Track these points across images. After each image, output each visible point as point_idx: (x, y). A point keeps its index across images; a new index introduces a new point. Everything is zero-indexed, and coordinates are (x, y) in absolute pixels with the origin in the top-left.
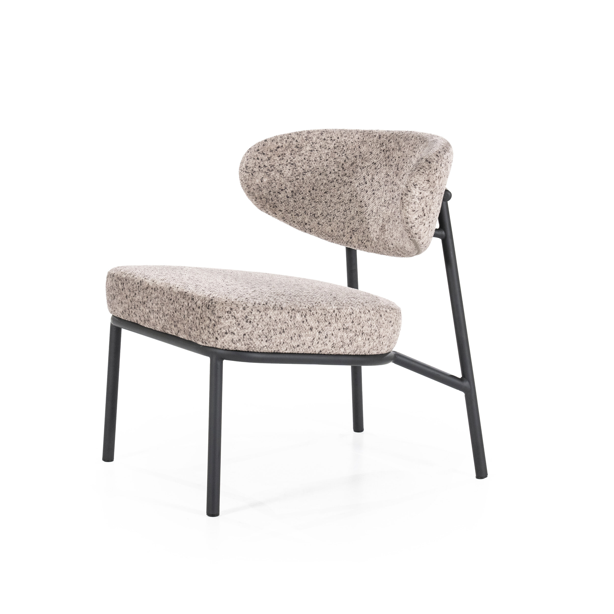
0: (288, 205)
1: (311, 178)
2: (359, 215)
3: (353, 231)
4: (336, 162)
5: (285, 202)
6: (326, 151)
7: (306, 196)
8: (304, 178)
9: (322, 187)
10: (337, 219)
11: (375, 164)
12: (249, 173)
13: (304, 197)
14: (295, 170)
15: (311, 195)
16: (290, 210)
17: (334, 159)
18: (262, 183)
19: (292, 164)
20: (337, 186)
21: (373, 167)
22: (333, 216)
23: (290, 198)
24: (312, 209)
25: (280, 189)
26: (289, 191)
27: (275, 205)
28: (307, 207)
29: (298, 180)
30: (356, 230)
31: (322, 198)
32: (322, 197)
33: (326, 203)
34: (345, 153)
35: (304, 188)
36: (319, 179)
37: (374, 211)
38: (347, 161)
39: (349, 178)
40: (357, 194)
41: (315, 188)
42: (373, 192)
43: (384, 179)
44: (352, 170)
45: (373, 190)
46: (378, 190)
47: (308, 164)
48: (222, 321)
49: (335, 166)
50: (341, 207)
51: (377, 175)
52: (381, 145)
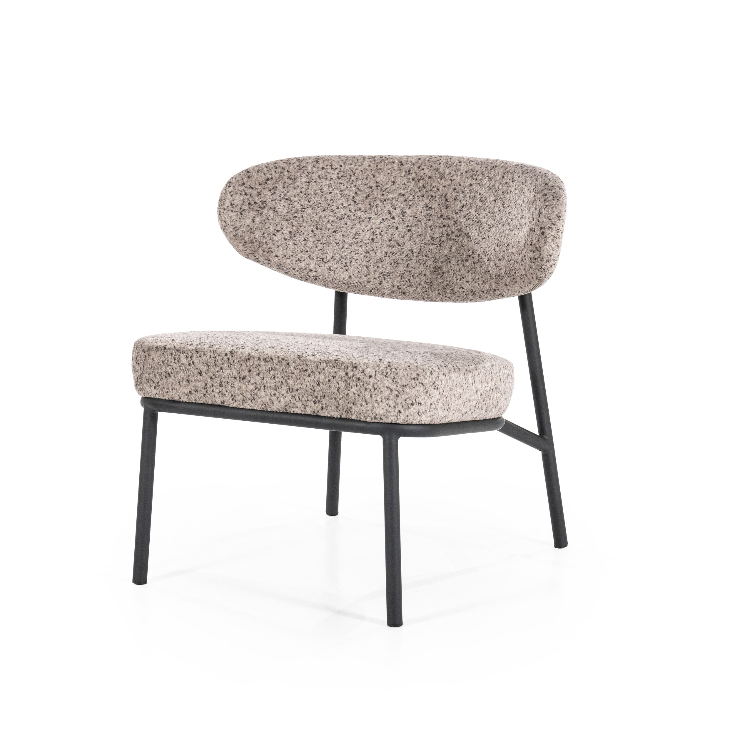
0: (286, 249)
1: (313, 215)
2: (391, 256)
3: (383, 275)
4: (343, 195)
5: (282, 246)
6: (328, 182)
7: (309, 237)
8: (304, 216)
9: (329, 226)
10: (356, 263)
11: (403, 195)
12: (237, 212)
13: (306, 239)
14: (291, 206)
15: (315, 235)
16: (289, 255)
17: (340, 191)
18: (253, 224)
19: (287, 199)
20: (350, 223)
21: (402, 199)
22: (350, 260)
23: (288, 241)
24: (319, 252)
25: (275, 230)
26: (286, 231)
27: (270, 249)
28: (312, 250)
29: (297, 219)
30: (388, 274)
31: (331, 238)
32: (330, 238)
33: (338, 245)
34: (354, 184)
35: (304, 227)
36: (323, 216)
37: (415, 251)
38: (359, 193)
39: (366, 213)
40: (382, 231)
41: (319, 227)
42: (408, 228)
43: (425, 213)
44: (368, 203)
45: (408, 226)
46: (416, 225)
47: (306, 199)
48: (407, 390)
49: (343, 199)
50: (360, 248)
51: (409, 208)
52: (408, 173)
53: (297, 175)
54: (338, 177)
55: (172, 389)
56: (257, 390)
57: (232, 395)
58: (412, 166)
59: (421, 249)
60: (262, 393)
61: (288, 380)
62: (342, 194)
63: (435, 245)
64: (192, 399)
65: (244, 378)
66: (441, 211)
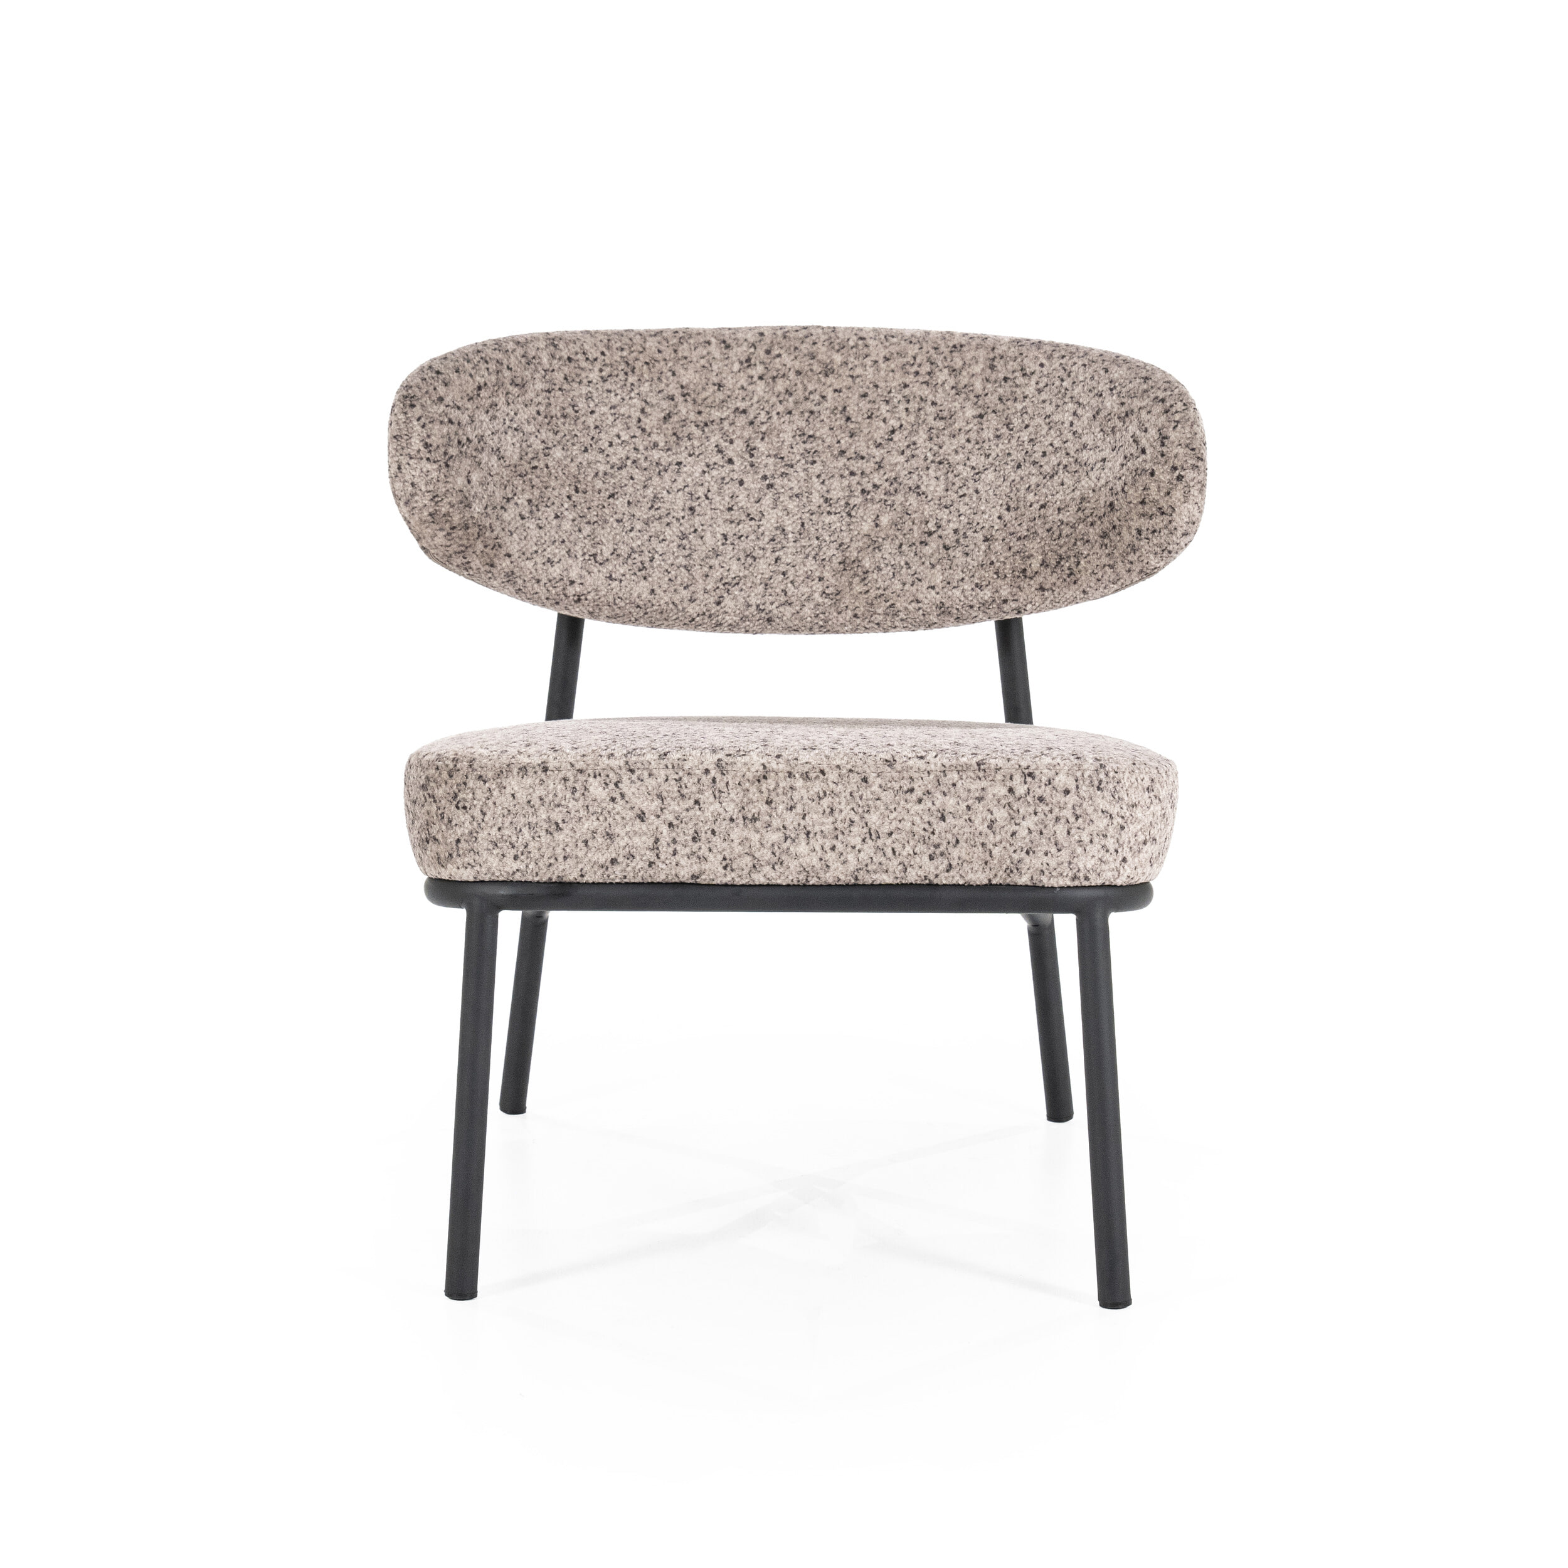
0: (525, 538)
1: (566, 463)
2: (736, 543)
3: (724, 585)
4: (617, 416)
5: (518, 532)
6: (584, 390)
7: (562, 509)
8: (550, 465)
9: (599, 484)
10: (663, 560)
11: (744, 411)
12: (438, 461)
13: (559, 514)
14: (524, 444)
15: (575, 506)
16: (531, 551)
17: (611, 408)
18: (469, 487)
19: (516, 430)
20: (639, 476)
21: (742, 420)
22: (650, 555)
23: (527, 520)
24: (586, 541)
25: (504, 498)
26: (522, 500)
27: (498, 541)
28: (572, 538)
29: (538, 471)
30: (735, 582)
31: (606, 511)
32: (604, 510)
33: (621, 524)
34: (636, 391)
35: (553, 489)
36: (585, 463)
37: (789, 529)
38: (648, 410)
39: (669, 452)
40: (709, 491)
41: (581, 487)
42: (767, 482)
43: (800, 448)
44: (670, 432)
45: (765, 477)
46: (783, 475)
47: (549, 428)
48: (1138, 813)
49: (619, 425)
50: (668, 529)
51: (763, 439)
52: (746, 365)
53: (527, 376)
54: (602, 378)
55: (565, 858)
56: (789, 840)
57: (725, 859)
58: (752, 350)
59: (803, 525)
60: (802, 848)
61: (866, 815)
62: (615, 414)
63: (836, 514)
64: (616, 874)
65: (754, 819)
66: (839, 442)
